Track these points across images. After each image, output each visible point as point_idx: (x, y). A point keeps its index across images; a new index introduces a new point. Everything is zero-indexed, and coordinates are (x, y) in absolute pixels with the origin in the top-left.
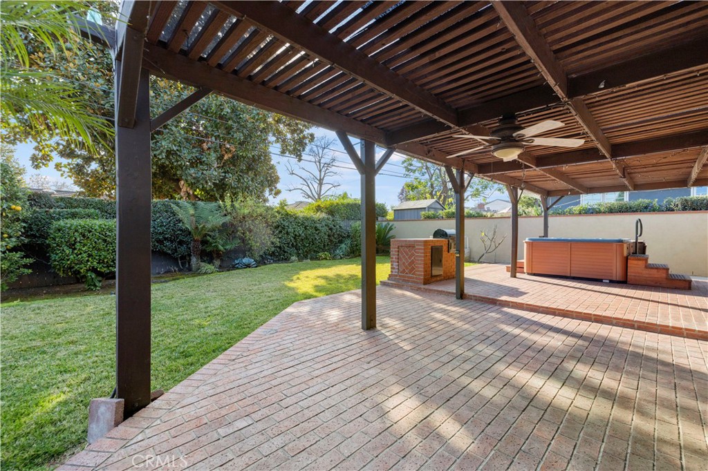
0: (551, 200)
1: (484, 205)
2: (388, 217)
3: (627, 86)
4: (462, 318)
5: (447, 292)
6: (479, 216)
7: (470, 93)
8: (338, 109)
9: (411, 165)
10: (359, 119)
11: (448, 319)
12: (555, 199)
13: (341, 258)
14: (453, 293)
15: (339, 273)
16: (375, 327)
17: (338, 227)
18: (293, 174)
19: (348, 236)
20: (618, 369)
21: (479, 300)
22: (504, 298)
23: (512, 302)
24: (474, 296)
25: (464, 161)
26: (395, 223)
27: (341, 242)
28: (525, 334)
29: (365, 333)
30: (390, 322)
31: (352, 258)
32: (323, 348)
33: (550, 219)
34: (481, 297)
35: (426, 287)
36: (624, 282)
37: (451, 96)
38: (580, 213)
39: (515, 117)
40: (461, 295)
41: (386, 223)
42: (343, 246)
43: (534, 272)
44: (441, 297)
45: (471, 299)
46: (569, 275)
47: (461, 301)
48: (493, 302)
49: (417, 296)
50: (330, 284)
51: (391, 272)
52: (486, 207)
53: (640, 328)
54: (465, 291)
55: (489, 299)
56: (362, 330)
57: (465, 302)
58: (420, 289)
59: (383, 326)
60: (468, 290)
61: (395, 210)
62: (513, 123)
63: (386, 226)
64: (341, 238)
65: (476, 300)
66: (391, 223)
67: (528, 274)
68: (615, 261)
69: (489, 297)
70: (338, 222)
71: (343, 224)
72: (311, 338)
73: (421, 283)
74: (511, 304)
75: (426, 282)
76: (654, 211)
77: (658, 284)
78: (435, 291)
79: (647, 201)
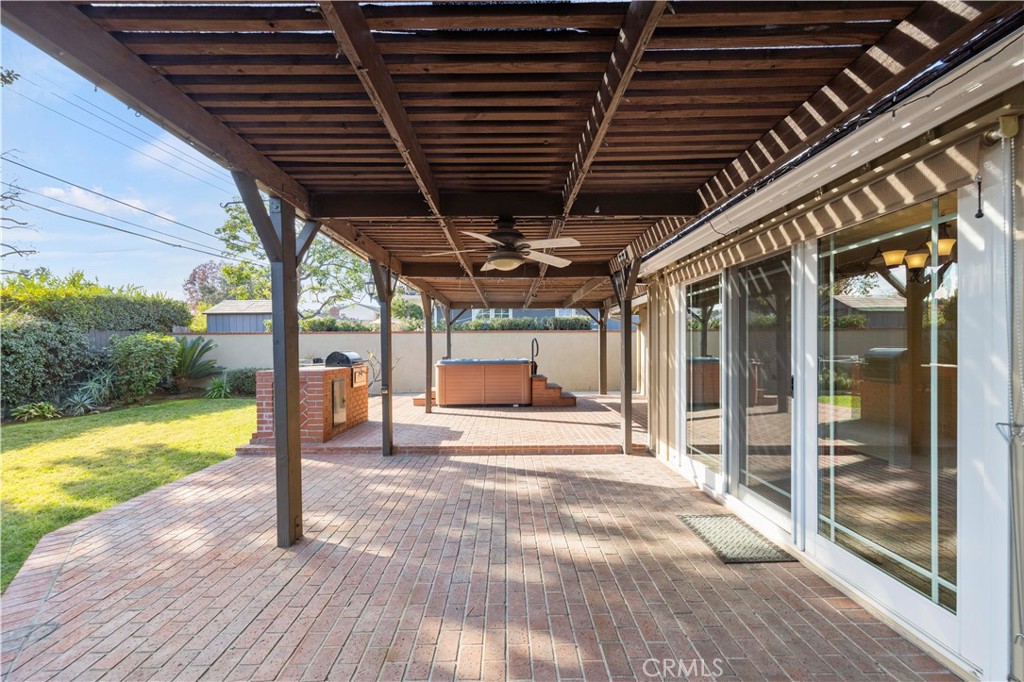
0: (454, 313)
1: (338, 311)
2: (193, 327)
3: (616, 217)
4: (417, 484)
5: (367, 448)
6: (361, 330)
7: (471, 176)
8: (246, 130)
9: (236, 238)
10: (275, 159)
11: (400, 490)
12: (459, 311)
13: (88, 412)
14: (379, 449)
15: (111, 445)
16: (302, 535)
17: (73, 345)
19: (103, 365)
20: (597, 501)
21: (416, 452)
22: (445, 443)
23: (458, 447)
24: (409, 448)
25: (390, 256)
26: (214, 338)
27: (84, 377)
28: (500, 487)
29: (293, 554)
30: (318, 519)
31: (117, 408)
32: (229, 614)
33: (454, 336)
34: (419, 447)
35: (329, 445)
36: (529, 405)
37: (445, 172)
38: (476, 330)
39: (513, 221)
40: (390, 450)
41: (195, 337)
42: (91, 385)
43: (448, 403)
44: (360, 458)
45: (405, 452)
46: (483, 402)
47: (393, 457)
48: (435, 451)
49: (322, 464)
50: (106, 473)
51: (259, 428)
52: (341, 312)
53: (576, 453)
54: (394, 443)
55: (429, 448)
56: (283, 550)
57: (398, 458)
58: (320, 450)
59: (311, 529)
60: (398, 440)
61: (208, 315)
62: (512, 227)
63: (195, 344)
64: (82, 369)
65: (411, 452)
66: (207, 338)
67: (442, 406)
68: (523, 384)
69: (427, 445)
70: (75, 335)
71: (85, 340)
72: (178, 605)
73: (318, 441)
74: (456, 450)
75: (327, 438)
76: (535, 329)
78: (347, 449)
79: (529, 319)
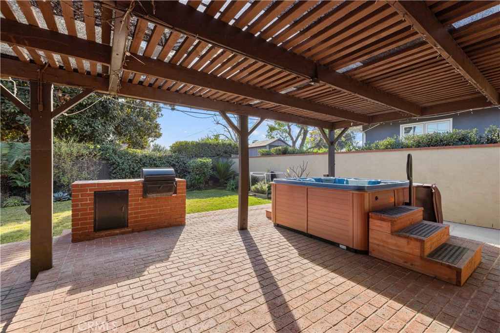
18: (218, 123)
36: (364, 252)
43: (277, 222)
46: (306, 231)
67: (274, 224)
68: (351, 219)
77: (408, 265)
